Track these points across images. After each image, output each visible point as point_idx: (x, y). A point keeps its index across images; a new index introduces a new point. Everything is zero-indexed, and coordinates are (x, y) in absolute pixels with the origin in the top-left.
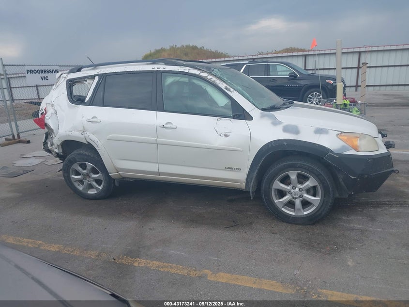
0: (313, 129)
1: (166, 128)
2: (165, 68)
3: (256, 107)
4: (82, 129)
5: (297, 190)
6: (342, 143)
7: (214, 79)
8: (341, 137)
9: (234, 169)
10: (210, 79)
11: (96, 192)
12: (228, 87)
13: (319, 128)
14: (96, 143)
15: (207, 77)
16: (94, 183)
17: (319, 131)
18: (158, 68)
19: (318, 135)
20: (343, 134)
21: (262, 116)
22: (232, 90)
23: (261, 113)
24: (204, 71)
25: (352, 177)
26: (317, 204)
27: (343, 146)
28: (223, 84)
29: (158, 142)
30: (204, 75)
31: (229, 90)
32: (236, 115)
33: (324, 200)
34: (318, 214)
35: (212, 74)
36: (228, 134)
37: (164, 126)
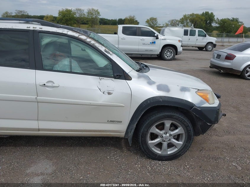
0: (179, 88)
1: (47, 87)
2: (42, 28)
3: (133, 69)
5: (168, 135)
6: (201, 99)
7: (93, 42)
8: (199, 94)
9: (116, 122)
10: (89, 42)
12: (107, 50)
13: (183, 87)
15: (86, 39)
17: (184, 89)
18: (34, 28)
19: (183, 92)
20: (199, 91)
21: (139, 77)
22: (111, 53)
23: (138, 74)
24: (82, 35)
25: (209, 124)
26: (179, 147)
27: (201, 101)
28: (103, 47)
29: (38, 101)
30: (83, 37)
31: (109, 53)
32: (118, 75)
33: (185, 144)
34: (178, 154)
35: (90, 38)
36: (111, 92)
37: (44, 85)
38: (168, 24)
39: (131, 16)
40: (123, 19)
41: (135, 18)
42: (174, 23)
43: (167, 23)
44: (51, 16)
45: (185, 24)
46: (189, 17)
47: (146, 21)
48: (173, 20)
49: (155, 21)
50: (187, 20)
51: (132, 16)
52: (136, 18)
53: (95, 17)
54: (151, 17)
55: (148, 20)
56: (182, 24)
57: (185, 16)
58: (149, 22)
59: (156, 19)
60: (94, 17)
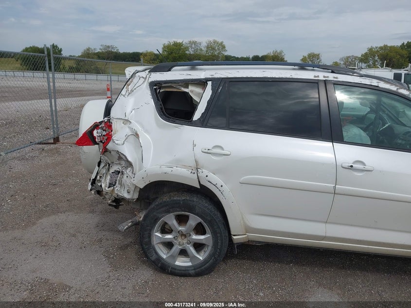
1: (354, 170)
2: (337, 78)
4: (193, 164)
11: (190, 264)
14: (220, 188)
15: (409, 95)
16: (192, 250)
24: (401, 87)
29: (336, 191)
30: (404, 92)
37: (352, 166)
38: (340, 64)
39: (276, 51)
40: (260, 56)
41: (283, 54)
42: (350, 62)
43: (338, 61)
44: (151, 54)
45: (371, 63)
46: (378, 51)
47: (301, 59)
48: (348, 57)
49: (317, 60)
50: (374, 56)
51: (278, 51)
52: (285, 54)
53: (219, 54)
54: (309, 53)
55: (305, 57)
56: (365, 63)
57: (370, 50)
58: (306, 60)
59: (319, 55)
60: (216, 53)
